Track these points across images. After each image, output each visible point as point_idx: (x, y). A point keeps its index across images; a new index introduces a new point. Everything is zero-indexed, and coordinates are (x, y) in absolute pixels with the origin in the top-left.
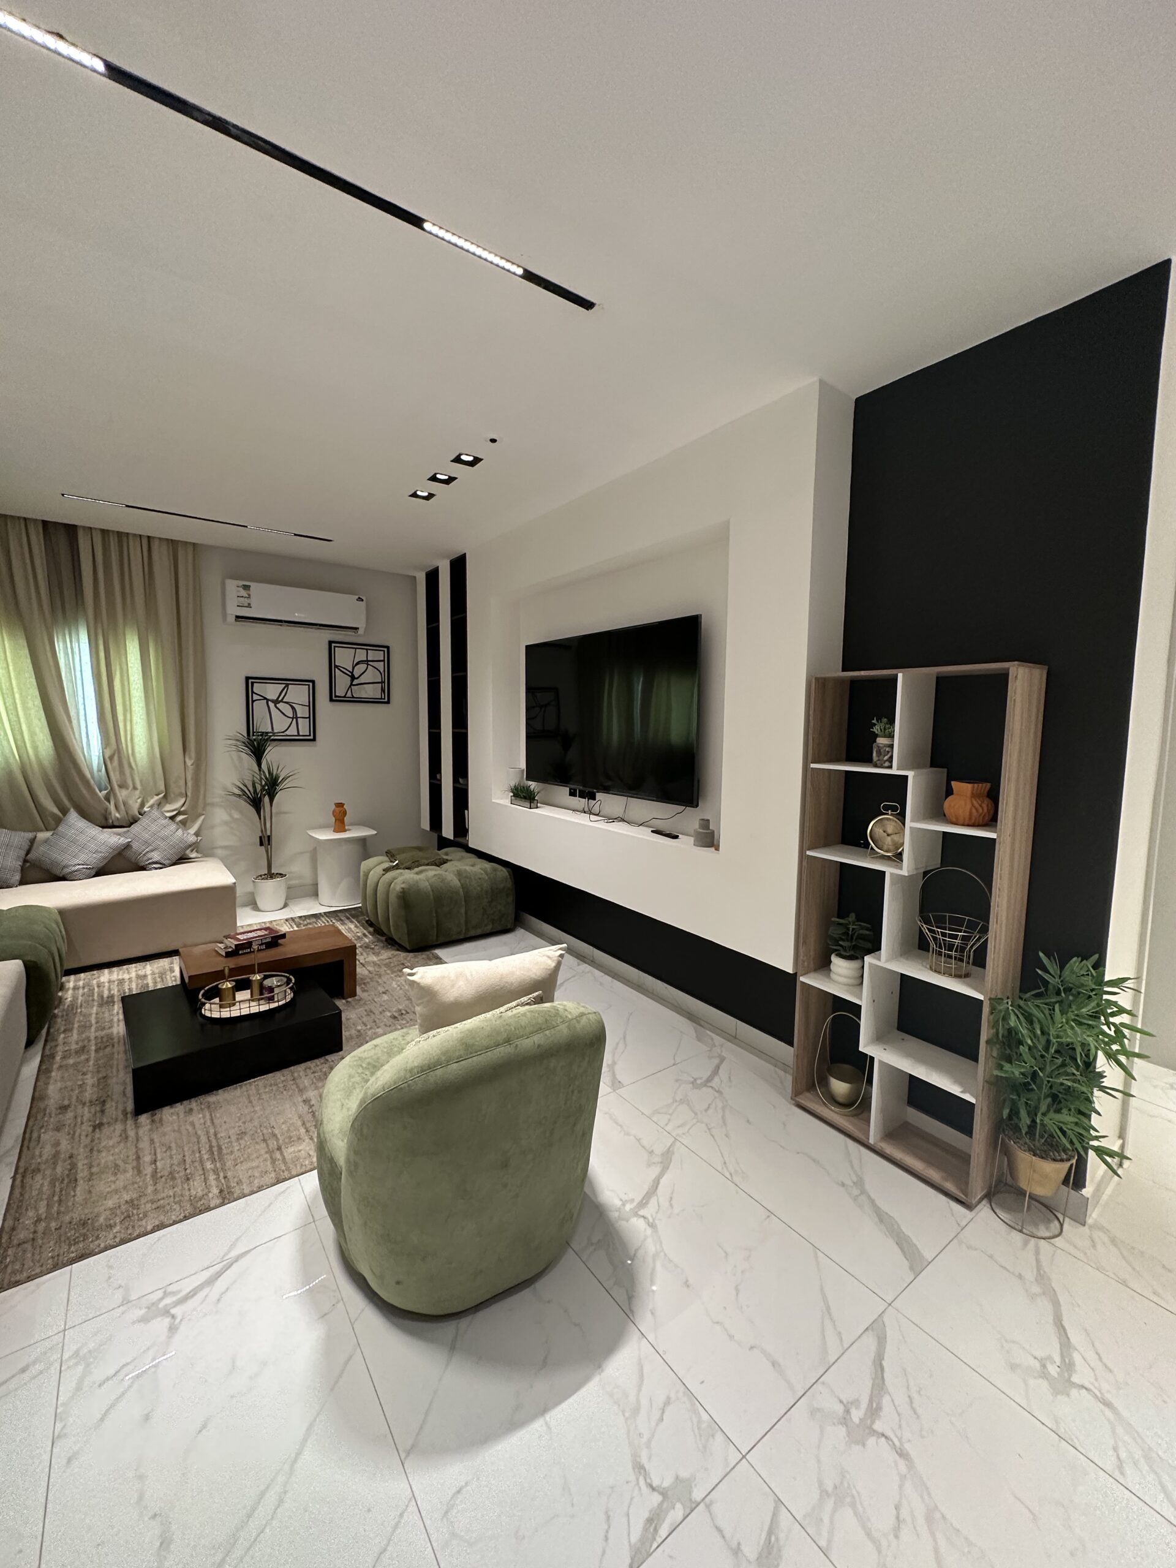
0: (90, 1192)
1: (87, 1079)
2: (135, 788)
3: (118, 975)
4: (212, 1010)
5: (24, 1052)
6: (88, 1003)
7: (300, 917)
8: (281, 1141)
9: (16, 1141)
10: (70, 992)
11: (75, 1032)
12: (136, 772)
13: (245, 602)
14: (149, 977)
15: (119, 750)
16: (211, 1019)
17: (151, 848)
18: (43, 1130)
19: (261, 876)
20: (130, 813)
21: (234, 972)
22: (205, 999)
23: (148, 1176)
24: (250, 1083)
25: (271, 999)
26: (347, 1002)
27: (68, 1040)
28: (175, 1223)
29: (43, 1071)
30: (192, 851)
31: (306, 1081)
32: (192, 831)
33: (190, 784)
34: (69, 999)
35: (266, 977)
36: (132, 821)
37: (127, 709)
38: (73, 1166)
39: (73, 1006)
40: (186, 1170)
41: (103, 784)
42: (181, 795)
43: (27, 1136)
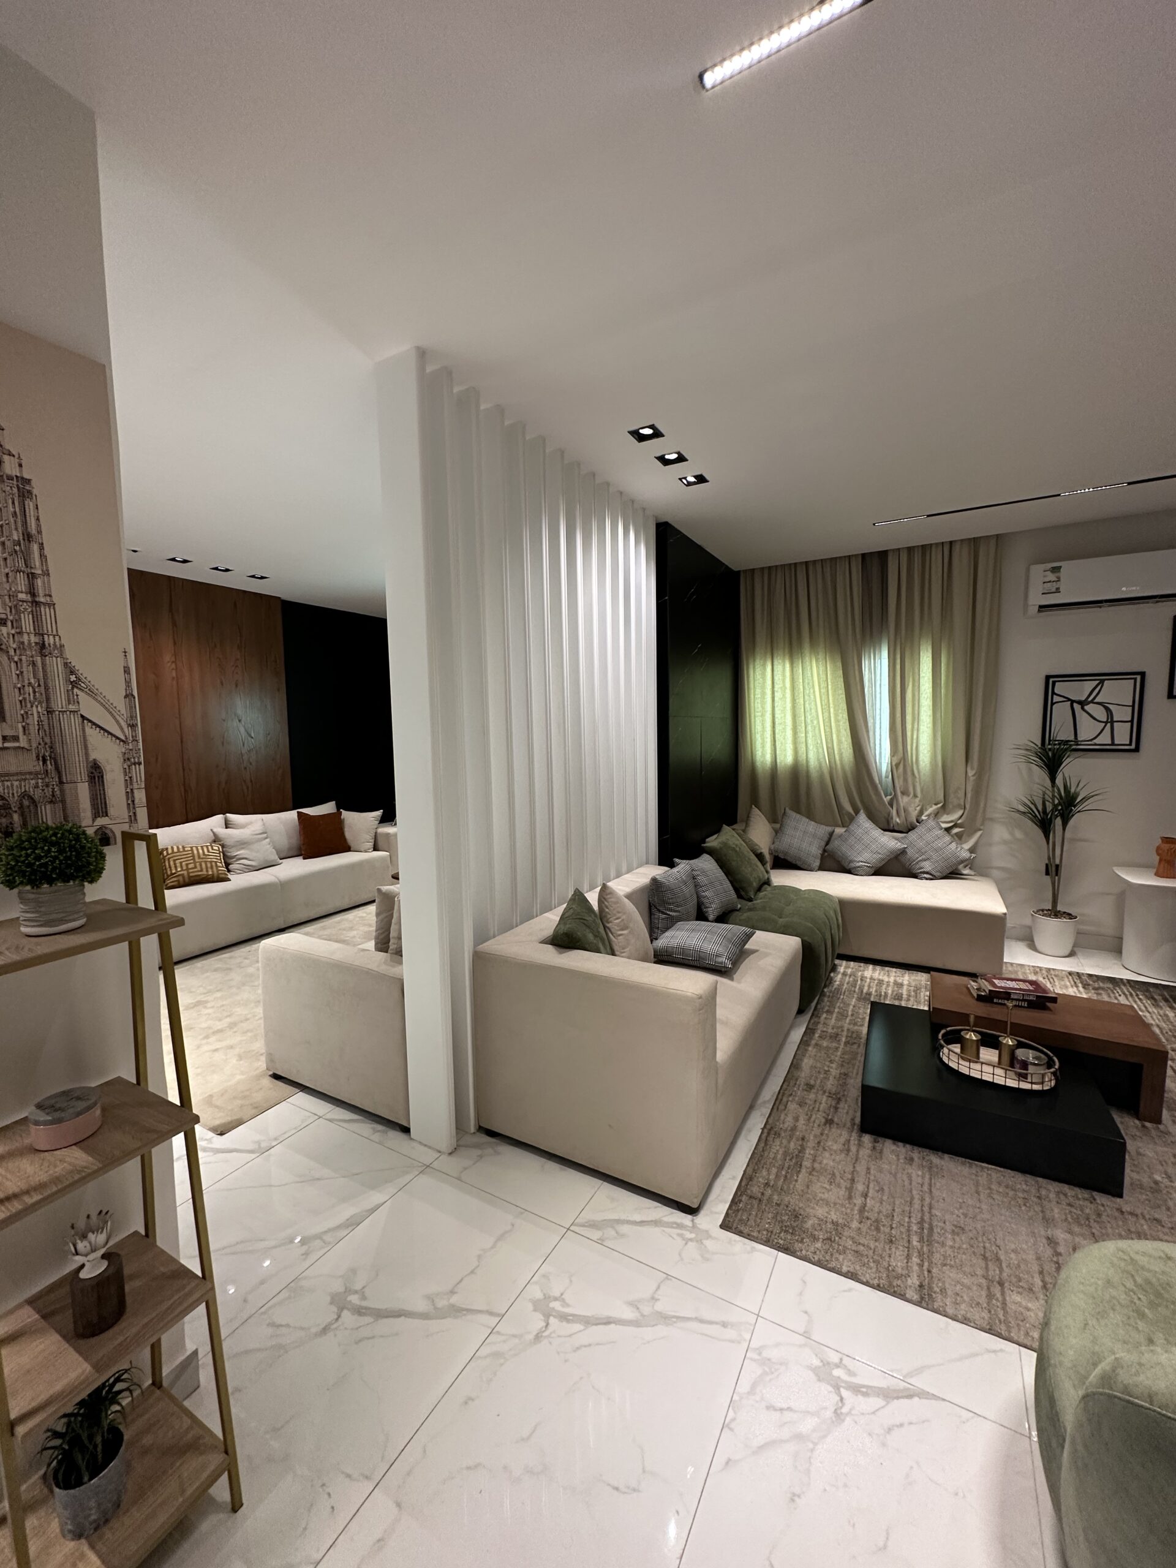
0: (808, 1187)
1: (832, 1068)
2: (915, 796)
3: (879, 974)
4: (951, 1056)
5: (795, 1018)
6: (851, 992)
7: (1090, 976)
8: (1005, 1274)
9: (773, 1096)
10: (840, 976)
11: (835, 1015)
12: (917, 780)
13: (1052, 587)
14: (905, 987)
15: (904, 758)
16: (947, 1066)
17: (924, 857)
18: (790, 1099)
19: (1043, 910)
20: (909, 820)
21: (981, 1021)
22: (944, 1041)
23: (856, 1208)
24: (982, 1168)
25: (1023, 1077)
26: (1143, 1126)
27: (829, 1022)
28: (867, 1284)
29: (804, 1043)
30: (965, 867)
31: (1056, 1211)
32: (967, 846)
33: (969, 795)
34: (837, 983)
35: (1020, 1045)
36: (910, 828)
37: (916, 718)
38: (802, 1150)
39: (838, 990)
40: (892, 1228)
41: (889, 792)
42: (959, 806)
43: (780, 1097)
